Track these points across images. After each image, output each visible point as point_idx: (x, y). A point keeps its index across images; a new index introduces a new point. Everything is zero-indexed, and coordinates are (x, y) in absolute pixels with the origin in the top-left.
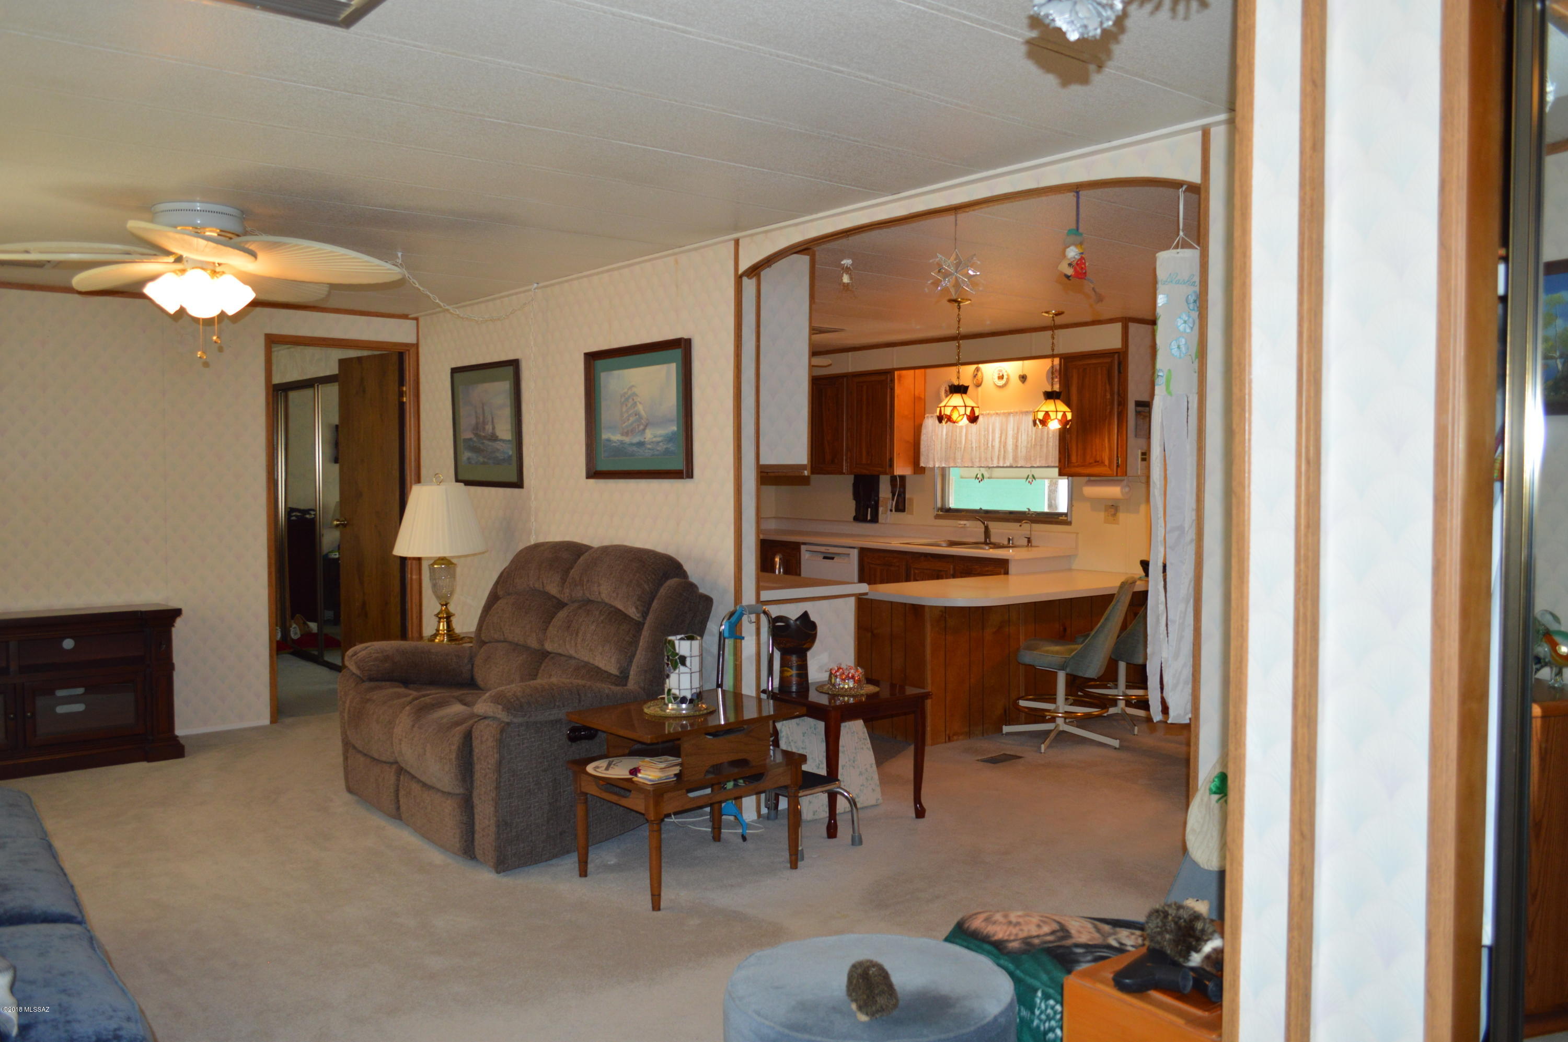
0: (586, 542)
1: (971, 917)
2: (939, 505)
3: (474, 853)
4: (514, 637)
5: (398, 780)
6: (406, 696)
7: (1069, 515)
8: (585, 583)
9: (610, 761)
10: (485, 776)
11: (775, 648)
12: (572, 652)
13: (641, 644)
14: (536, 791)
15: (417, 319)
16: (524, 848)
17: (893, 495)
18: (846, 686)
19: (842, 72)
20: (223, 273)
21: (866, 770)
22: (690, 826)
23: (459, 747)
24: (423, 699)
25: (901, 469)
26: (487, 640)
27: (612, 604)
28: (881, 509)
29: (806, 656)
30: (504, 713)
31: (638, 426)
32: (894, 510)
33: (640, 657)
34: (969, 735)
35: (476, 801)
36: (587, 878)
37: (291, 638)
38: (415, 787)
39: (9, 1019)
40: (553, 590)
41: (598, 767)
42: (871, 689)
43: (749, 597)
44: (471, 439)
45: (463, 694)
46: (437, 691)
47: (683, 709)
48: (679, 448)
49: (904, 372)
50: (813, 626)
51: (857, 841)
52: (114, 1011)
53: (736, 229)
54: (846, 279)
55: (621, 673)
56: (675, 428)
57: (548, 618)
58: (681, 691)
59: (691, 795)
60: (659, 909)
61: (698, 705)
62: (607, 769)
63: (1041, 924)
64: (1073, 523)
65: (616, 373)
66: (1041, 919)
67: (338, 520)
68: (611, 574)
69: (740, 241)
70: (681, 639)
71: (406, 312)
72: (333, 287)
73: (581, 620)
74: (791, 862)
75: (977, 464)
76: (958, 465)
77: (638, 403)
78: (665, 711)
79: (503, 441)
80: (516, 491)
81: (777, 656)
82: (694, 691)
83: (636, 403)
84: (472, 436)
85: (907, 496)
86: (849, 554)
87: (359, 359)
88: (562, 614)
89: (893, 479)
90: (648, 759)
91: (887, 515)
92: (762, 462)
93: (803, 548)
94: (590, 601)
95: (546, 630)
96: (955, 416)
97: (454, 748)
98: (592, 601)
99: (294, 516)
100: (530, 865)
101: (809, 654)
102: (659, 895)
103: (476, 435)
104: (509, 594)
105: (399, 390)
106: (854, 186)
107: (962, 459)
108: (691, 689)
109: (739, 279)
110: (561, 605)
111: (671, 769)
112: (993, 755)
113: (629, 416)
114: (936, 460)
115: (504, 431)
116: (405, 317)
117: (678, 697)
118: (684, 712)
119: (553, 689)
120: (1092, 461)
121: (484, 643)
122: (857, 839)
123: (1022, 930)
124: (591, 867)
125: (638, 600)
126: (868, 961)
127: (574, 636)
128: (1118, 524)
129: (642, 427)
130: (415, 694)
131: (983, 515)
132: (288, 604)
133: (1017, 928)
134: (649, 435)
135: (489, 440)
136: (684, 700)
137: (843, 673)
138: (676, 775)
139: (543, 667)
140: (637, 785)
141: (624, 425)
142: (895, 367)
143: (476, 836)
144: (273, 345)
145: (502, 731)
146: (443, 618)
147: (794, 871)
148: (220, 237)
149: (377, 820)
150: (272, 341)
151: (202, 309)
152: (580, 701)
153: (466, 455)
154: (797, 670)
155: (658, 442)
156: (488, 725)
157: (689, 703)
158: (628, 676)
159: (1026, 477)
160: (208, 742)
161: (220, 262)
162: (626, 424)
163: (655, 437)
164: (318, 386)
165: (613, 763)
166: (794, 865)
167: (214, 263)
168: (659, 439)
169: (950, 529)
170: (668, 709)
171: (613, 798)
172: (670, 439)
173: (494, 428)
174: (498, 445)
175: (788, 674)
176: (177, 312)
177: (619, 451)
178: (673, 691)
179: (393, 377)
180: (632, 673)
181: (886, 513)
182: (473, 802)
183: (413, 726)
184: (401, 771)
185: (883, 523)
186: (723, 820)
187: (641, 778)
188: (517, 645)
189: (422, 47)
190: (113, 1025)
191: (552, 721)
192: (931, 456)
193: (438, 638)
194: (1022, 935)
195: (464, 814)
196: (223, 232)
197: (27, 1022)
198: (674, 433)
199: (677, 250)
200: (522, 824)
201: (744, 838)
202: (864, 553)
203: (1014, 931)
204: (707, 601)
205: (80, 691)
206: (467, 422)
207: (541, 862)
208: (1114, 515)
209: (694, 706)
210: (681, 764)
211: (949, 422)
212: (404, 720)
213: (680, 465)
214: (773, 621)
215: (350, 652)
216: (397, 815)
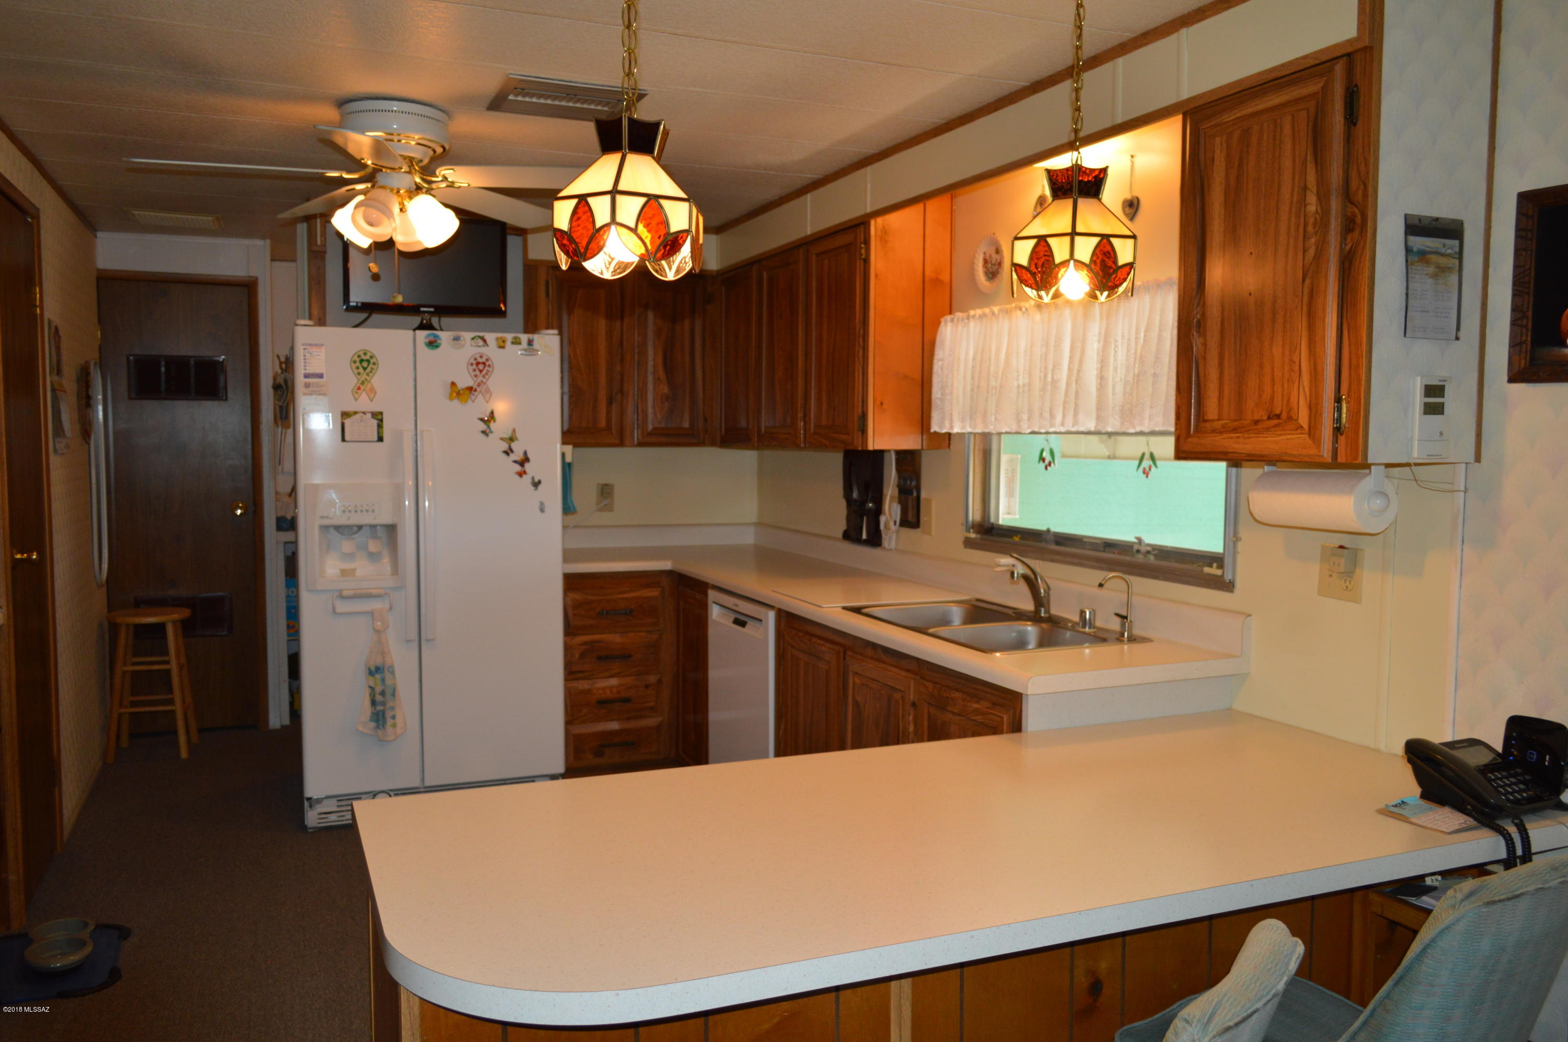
7: (1228, 562)
28: (883, 519)
32: (901, 524)
64: (1238, 584)
85: (923, 495)
91: (890, 533)
93: (709, 594)
120: (1261, 414)
128: (1357, 600)
142: (870, 208)
159: (1140, 455)
169: (988, 572)
181: (890, 528)
185: (886, 549)
192: (949, 407)
208: (1349, 574)
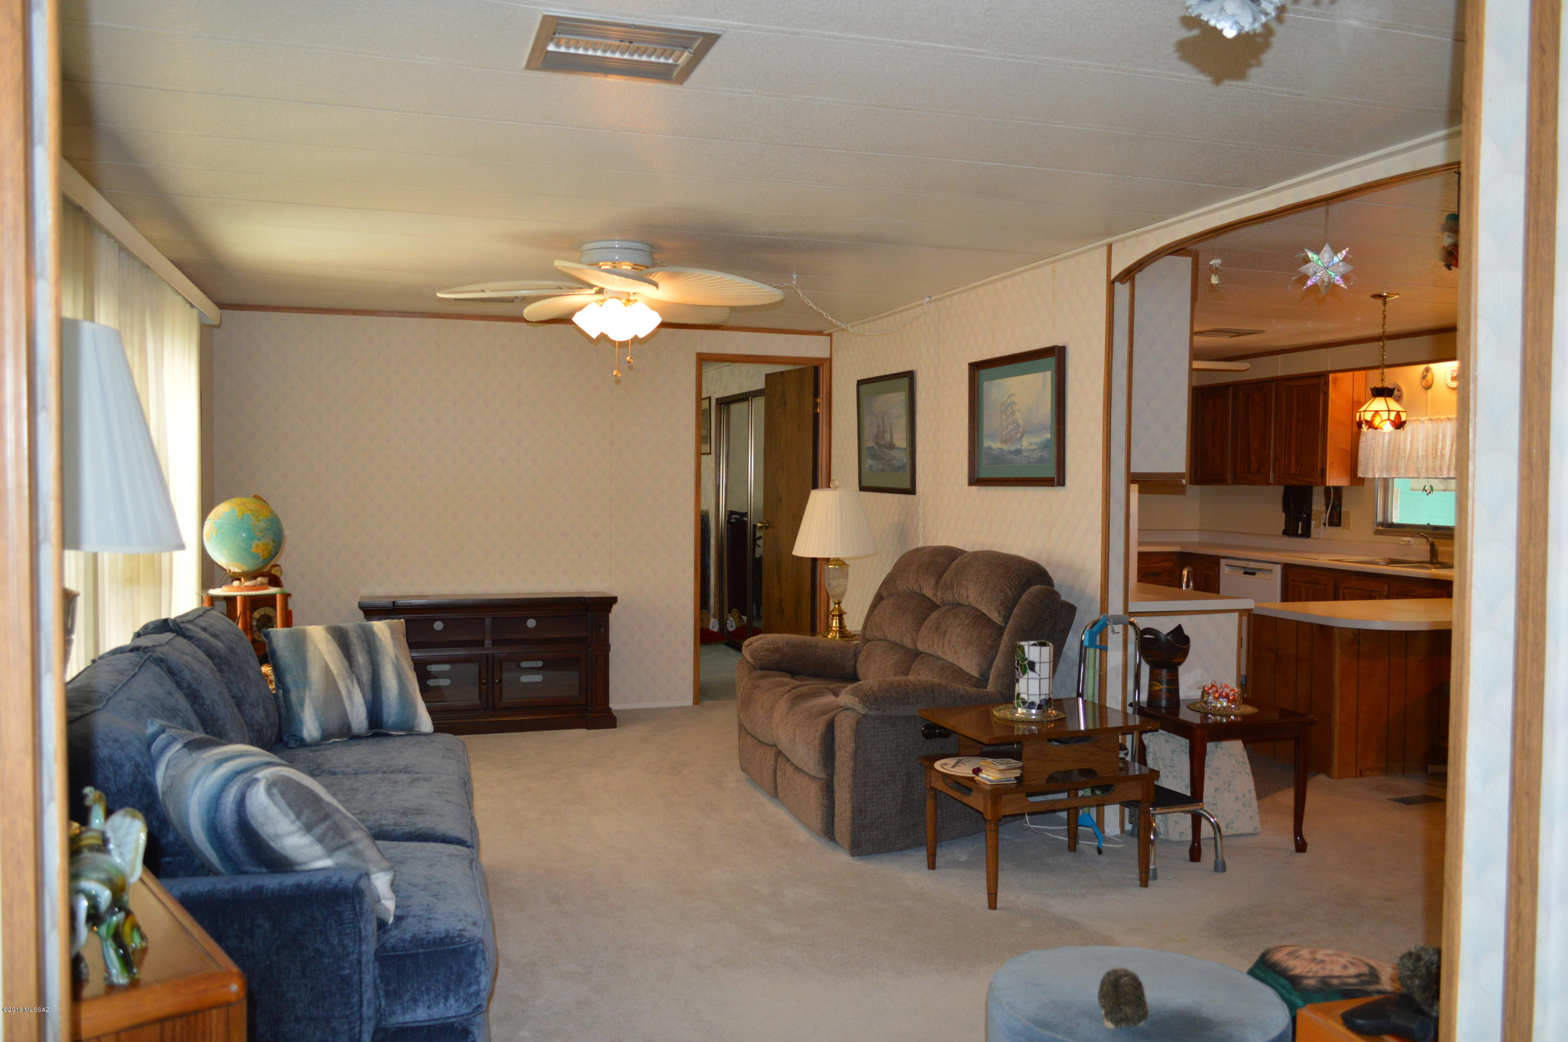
0: (960, 546)
1: (1276, 948)
2: (1380, 519)
3: (834, 836)
4: (892, 636)
5: (776, 762)
6: (788, 684)
8: (955, 587)
9: (959, 760)
10: (844, 764)
11: (1142, 659)
12: (940, 653)
13: (1000, 649)
14: (890, 782)
15: (830, 335)
16: (877, 835)
17: (1327, 508)
18: (1219, 705)
19: (1151, 74)
20: (636, 301)
21: (1244, 796)
22: (1046, 833)
23: (822, 734)
24: (800, 688)
25: (1335, 479)
26: (870, 638)
27: (978, 607)
28: (1313, 523)
29: (1177, 671)
30: (860, 705)
31: (1016, 434)
32: (1327, 525)
33: (998, 663)
34: (1386, 771)
35: (836, 787)
36: (934, 871)
37: (727, 630)
38: (790, 769)
39: (387, 910)
40: (928, 592)
41: (945, 764)
42: (1249, 710)
43: (1116, 607)
44: (872, 448)
45: (838, 687)
46: (814, 682)
47: (1033, 715)
48: (1051, 455)
49: (1340, 375)
50: (1186, 640)
51: (1220, 867)
52: (465, 916)
53: (1109, 234)
54: (1214, 280)
55: (981, 675)
56: (1049, 436)
57: (921, 620)
58: (1030, 696)
59: (1032, 799)
60: (995, 908)
61: (1048, 711)
62: (954, 767)
63: (1349, 965)
65: (997, 381)
66: (1351, 960)
67: (761, 523)
68: (978, 579)
69: (1113, 246)
70: (1034, 645)
71: (819, 329)
72: (733, 309)
73: (948, 623)
74: (1141, 880)
75: (1424, 475)
76: (1401, 476)
77: (1016, 412)
78: (1014, 715)
79: (899, 449)
80: (910, 497)
81: (1145, 669)
82: (1043, 697)
83: (1014, 411)
84: (873, 444)
85: (1343, 509)
86: (1271, 570)
87: (782, 373)
88: (934, 616)
89: (1327, 490)
90: (990, 760)
91: (1319, 529)
92: (1132, 471)
93: (1223, 562)
94: (959, 605)
95: (919, 630)
96: (1377, 422)
97: (818, 734)
98: (961, 605)
99: (734, 518)
100: (883, 853)
101: (1181, 669)
102: (996, 894)
103: (877, 443)
104: (892, 595)
105: (814, 402)
106: (1211, 183)
107: (1406, 468)
108: (1040, 695)
109: (1111, 284)
110: (934, 607)
111: (1011, 771)
112: (1409, 796)
113: (1009, 424)
114: (1376, 470)
115: (901, 440)
116: (820, 333)
117: (1026, 702)
118: (1033, 717)
119: (908, 686)
121: (868, 640)
122: (1220, 865)
123: (1323, 968)
124: (939, 861)
125: (1001, 605)
126: (1122, 970)
127: (942, 637)
129: (1019, 435)
130: (796, 683)
131: (1432, 531)
132: (726, 599)
133: (1320, 966)
134: (1026, 443)
135: (888, 448)
136: (1031, 705)
137: (1217, 692)
138: (1016, 778)
139: (913, 666)
140: (978, 784)
141: (1004, 433)
142: (1329, 369)
143: (836, 820)
144: (703, 363)
145: (858, 723)
146: (836, 615)
147: (1143, 889)
148: (634, 270)
149: (760, 797)
150: (703, 359)
151: (620, 334)
152: (934, 699)
153: (868, 462)
154: (1167, 685)
155: (1034, 450)
156: (847, 716)
157: (1038, 709)
158: (988, 679)
160: (636, 716)
161: (634, 292)
162: (1005, 432)
163: (1031, 445)
164: (752, 399)
165: (962, 761)
166: (1144, 883)
167: (628, 293)
168: (1034, 447)
169: (1391, 545)
170: (1017, 713)
171: (957, 795)
172: (1044, 446)
173: (892, 437)
174: (895, 453)
175: (1157, 688)
176: (598, 337)
177: (999, 459)
178: (1022, 696)
179: (809, 390)
180: (991, 676)
181: (1319, 527)
182: (833, 787)
183: (788, 713)
184: (779, 753)
185: (1315, 538)
186: (1079, 833)
187: (983, 778)
188: (896, 644)
189: (748, 93)
190: (460, 926)
191: (907, 717)
192: (1370, 465)
193: (831, 634)
194: (1322, 973)
195: (825, 798)
196: (636, 266)
197: (401, 914)
198: (1048, 441)
199: (1053, 258)
200: (876, 813)
201: (1100, 851)
202: (1288, 569)
203: (1315, 968)
204: (1071, 610)
205: (540, 664)
206: (869, 432)
207: (894, 851)
209: (1043, 712)
210: (1022, 768)
211: (1370, 429)
212: (782, 707)
213: (1051, 473)
214: (1142, 634)
215: (746, 642)
216: (775, 794)
